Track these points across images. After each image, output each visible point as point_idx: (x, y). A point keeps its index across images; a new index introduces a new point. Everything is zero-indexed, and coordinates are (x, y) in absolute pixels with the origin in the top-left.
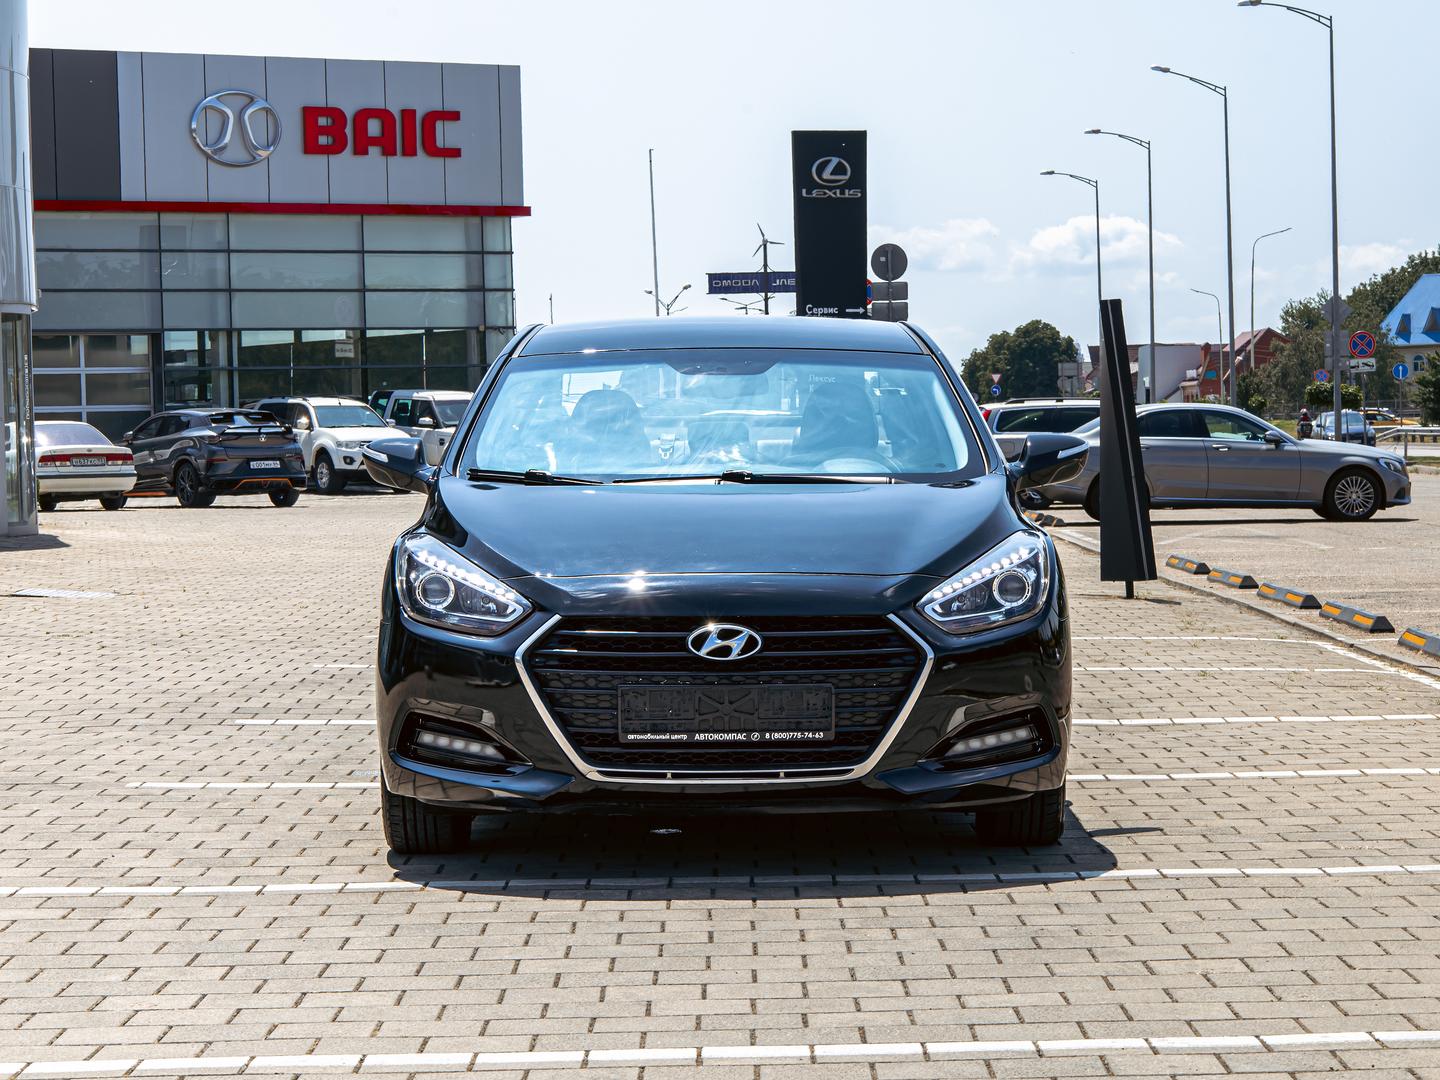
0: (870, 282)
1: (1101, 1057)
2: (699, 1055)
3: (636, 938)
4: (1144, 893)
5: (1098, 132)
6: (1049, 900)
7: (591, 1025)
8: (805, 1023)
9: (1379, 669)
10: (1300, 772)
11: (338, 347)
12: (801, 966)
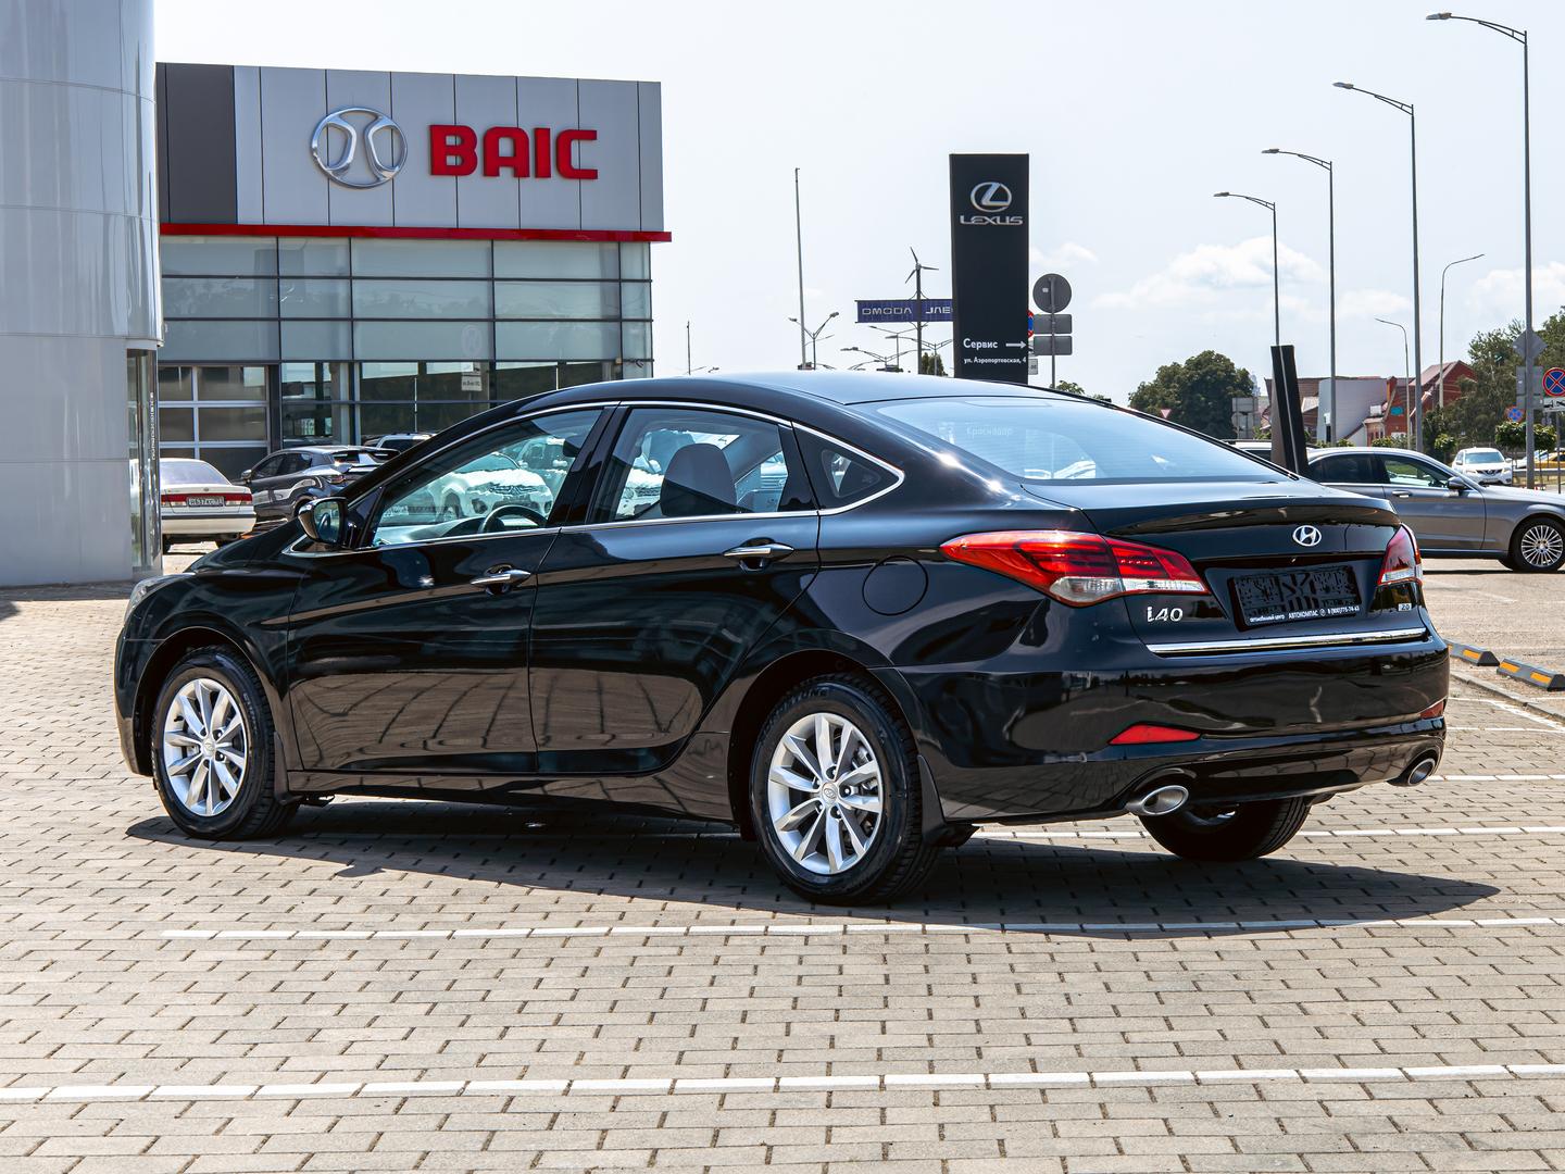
0: (1031, 314)
1: (1254, 1085)
2: (882, 1082)
3: (817, 980)
4: (1301, 941)
5: (1275, 151)
6: (1209, 948)
7: (780, 1056)
8: (980, 1055)
9: (1551, 728)
10: (1461, 830)
11: (464, 379)
12: (974, 1006)
